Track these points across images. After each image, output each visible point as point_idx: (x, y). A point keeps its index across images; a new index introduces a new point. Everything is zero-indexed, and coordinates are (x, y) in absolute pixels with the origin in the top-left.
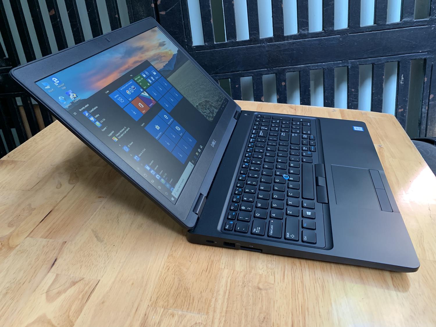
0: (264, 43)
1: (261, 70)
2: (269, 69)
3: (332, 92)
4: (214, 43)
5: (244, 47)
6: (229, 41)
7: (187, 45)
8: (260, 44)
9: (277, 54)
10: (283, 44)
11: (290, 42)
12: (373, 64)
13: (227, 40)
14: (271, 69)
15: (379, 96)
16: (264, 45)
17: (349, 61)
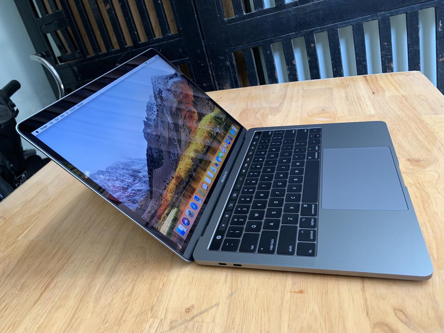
0: (290, 8)
1: (290, 34)
2: (297, 32)
3: (363, 48)
4: (243, 14)
5: (271, 14)
6: (256, 10)
7: (220, 20)
8: (286, 10)
9: (304, 17)
10: (308, 6)
11: (315, 3)
12: (406, 14)
13: (255, 10)
14: (299, 32)
15: (415, 47)
16: (290, 10)
17: (378, 14)
